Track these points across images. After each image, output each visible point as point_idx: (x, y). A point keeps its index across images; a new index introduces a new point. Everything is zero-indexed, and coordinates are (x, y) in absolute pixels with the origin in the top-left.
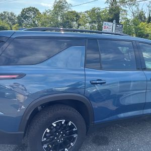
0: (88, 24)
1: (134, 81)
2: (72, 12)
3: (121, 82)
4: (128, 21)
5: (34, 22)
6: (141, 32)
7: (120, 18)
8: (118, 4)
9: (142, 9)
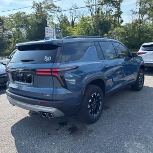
0: (14, 29)
7: (48, 23)
8: (43, 9)
9: (65, 15)
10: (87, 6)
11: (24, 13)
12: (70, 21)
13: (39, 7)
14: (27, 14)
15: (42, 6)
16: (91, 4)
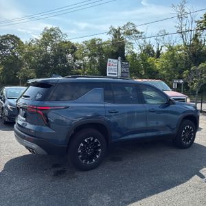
0: (86, 58)
1: (138, 112)
2: (66, 42)
3: (128, 113)
4: (135, 55)
5: (14, 54)
6: (151, 69)
7: (126, 51)
8: (122, 35)
9: (150, 42)
10: (178, 32)
11: (100, 40)
12: (155, 50)
13: (117, 33)
14: (103, 41)
15: (121, 31)
16: (184, 29)
